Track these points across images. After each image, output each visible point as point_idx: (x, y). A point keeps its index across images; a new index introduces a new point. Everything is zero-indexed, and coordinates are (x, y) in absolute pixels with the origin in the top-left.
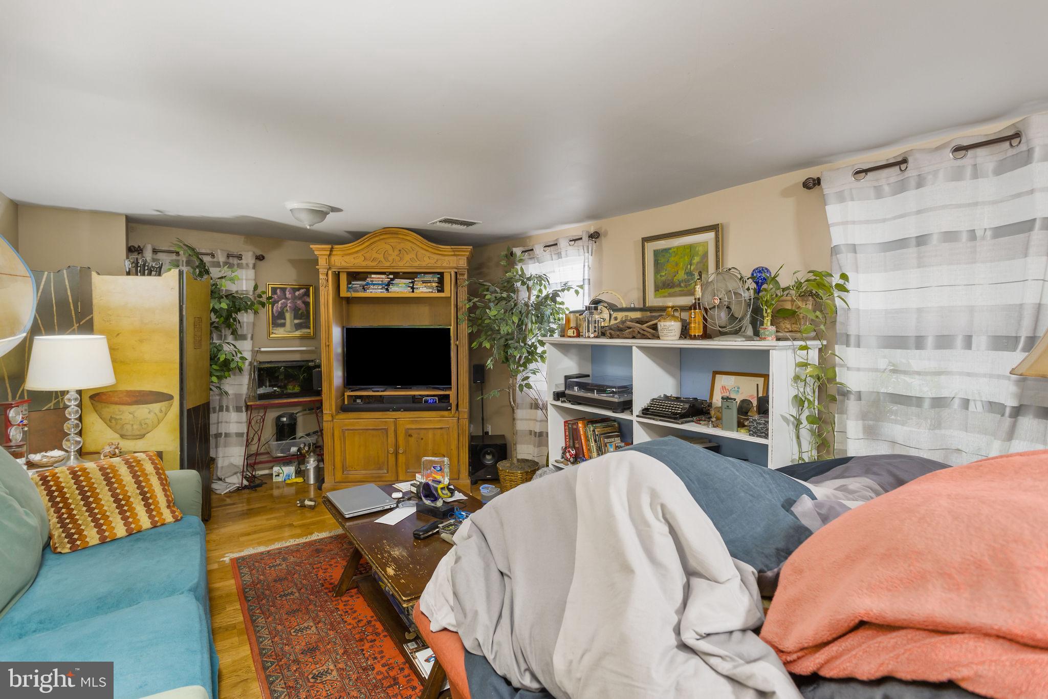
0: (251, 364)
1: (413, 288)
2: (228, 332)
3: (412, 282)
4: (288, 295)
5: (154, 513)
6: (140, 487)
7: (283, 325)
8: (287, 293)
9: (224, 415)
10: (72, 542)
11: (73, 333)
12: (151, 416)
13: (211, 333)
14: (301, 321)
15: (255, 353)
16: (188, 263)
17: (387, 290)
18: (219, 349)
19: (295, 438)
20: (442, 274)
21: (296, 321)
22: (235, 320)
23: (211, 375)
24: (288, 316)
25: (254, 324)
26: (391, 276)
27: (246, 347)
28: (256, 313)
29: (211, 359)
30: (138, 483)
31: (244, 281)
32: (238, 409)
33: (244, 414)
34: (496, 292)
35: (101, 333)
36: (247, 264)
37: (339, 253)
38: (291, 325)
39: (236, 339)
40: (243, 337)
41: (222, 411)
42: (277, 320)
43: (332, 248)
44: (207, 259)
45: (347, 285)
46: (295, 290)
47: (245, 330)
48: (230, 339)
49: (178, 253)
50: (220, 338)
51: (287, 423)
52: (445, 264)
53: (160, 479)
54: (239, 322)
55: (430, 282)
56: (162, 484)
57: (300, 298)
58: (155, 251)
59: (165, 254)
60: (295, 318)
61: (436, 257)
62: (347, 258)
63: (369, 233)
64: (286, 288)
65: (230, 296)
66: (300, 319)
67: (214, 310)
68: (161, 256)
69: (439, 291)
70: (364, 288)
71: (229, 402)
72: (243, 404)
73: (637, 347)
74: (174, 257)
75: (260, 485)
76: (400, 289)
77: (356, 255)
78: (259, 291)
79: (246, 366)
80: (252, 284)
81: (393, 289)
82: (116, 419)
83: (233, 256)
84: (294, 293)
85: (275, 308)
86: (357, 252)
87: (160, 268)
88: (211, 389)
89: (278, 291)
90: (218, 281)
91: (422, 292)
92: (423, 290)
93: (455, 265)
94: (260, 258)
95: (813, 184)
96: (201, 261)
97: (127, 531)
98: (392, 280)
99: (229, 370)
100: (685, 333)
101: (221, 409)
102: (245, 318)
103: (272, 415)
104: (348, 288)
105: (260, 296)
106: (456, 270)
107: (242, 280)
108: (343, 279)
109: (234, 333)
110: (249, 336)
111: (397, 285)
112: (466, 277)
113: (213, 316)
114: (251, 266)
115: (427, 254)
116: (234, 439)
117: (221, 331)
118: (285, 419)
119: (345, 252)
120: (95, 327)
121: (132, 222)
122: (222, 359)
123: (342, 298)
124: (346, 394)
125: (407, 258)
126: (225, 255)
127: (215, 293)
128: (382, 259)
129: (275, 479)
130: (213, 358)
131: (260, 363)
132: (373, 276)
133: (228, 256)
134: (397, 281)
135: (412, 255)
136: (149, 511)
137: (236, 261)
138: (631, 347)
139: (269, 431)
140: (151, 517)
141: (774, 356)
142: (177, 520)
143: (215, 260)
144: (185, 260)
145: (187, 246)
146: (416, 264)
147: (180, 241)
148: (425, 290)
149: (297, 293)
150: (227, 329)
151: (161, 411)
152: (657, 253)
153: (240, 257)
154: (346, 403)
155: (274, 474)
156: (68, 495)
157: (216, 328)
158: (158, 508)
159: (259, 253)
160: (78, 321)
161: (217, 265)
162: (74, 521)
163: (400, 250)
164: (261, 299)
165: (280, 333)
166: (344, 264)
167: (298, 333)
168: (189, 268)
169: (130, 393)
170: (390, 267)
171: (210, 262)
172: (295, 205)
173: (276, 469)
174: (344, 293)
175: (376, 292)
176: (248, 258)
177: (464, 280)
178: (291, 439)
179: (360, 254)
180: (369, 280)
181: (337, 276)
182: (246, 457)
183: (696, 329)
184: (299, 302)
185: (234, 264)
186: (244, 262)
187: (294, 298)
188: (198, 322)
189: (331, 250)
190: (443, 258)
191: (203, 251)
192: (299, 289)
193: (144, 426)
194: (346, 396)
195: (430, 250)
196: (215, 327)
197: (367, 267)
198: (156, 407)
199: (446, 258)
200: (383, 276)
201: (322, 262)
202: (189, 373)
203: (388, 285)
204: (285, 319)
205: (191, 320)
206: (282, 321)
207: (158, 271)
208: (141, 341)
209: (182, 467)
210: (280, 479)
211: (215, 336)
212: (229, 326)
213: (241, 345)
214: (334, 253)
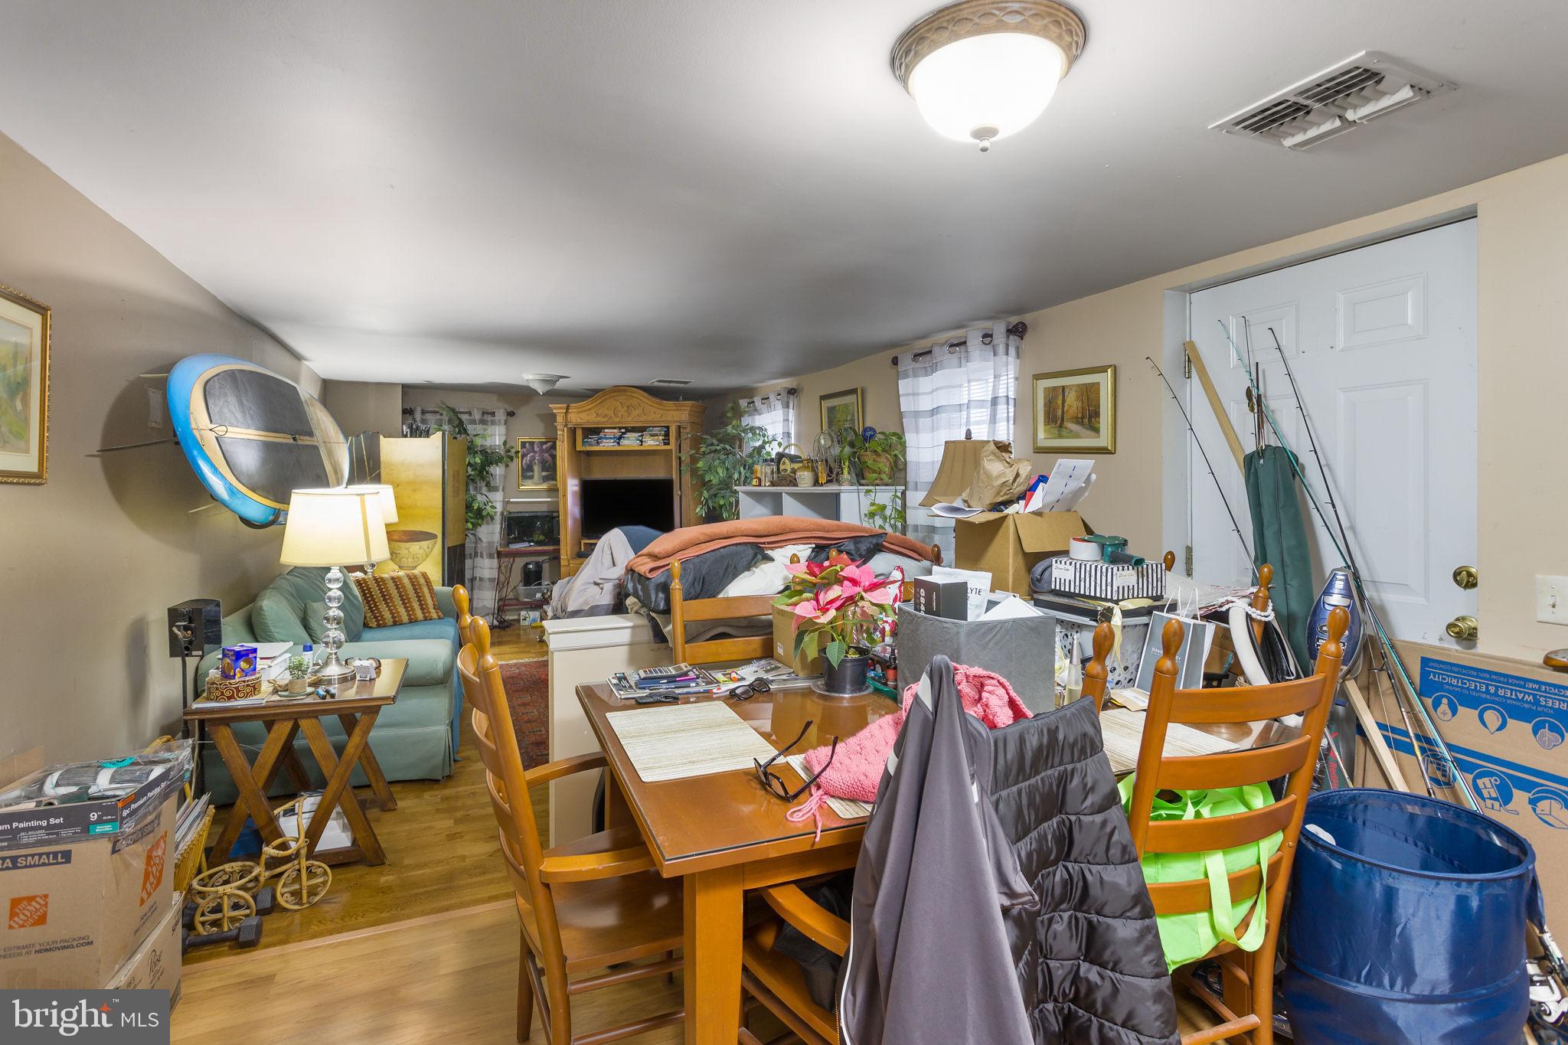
0: (502, 514)
1: (641, 441)
2: (484, 484)
3: (642, 436)
4: (536, 449)
5: (425, 611)
6: (416, 592)
7: (532, 477)
8: (535, 446)
9: (478, 560)
10: (377, 621)
11: (367, 483)
12: (421, 552)
13: (467, 485)
14: (548, 473)
15: (506, 503)
16: (450, 422)
17: (618, 443)
18: (474, 499)
19: (540, 584)
20: (668, 427)
21: (544, 474)
22: (487, 473)
23: (467, 522)
24: (536, 468)
25: (505, 477)
26: (623, 430)
27: (497, 498)
28: (507, 466)
29: (467, 507)
30: (415, 589)
31: (497, 437)
32: (491, 556)
33: (496, 561)
34: (712, 444)
35: (387, 483)
36: (499, 420)
37: (575, 410)
38: (539, 478)
39: (489, 491)
40: (495, 489)
41: (477, 556)
42: (527, 472)
43: (568, 406)
44: (464, 417)
45: (583, 439)
46: (543, 443)
47: (498, 482)
48: (484, 490)
49: (441, 414)
50: (476, 489)
51: (533, 569)
52: (669, 418)
53: (429, 589)
54: (492, 475)
55: (656, 435)
56: (430, 592)
57: (547, 450)
58: (423, 412)
59: (430, 414)
60: (543, 470)
61: (662, 412)
62: (582, 415)
63: (604, 390)
64: (534, 442)
65: (484, 452)
66: (547, 471)
67: (470, 464)
68: (428, 416)
69: (665, 444)
70: (598, 443)
71: (483, 547)
72: (494, 551)
73: (786, 493)
74: (439, 417)
75: (508, 627)
76: (630, 442)
77: (588, 412)
78: (508, 446)
79: (498, 518)
80: (503, 439)
81: (623, 442)
82: (396, 553)
83: (488, 413)
84: (542, 446)
85: (524, 461)
86: (590, 409)
87: (428, 431)
88: (467, 535)
89: (527, 445)
90: (474, 439)
91: (650, 445)
92: (651, 443)
93: (679, 419)
94: (511, 414)
95: (895, 361)
96: (460, 420)
97: (409, 619)
98: (624, 433)
99: (482, 518)
100: (816, 483)
101: (476, 555)
102: (497, 471)
103: (520, 562)
104: (584, 443)
105: (508, 451)
106: (679, 424)
107: (495, 435)
108: (579, 435)
109: (488, 485)
110: (501, 488)
111: (628, 438)
112: (688, 430)
113: (469, 469)
114: (503, 422)
115: (653, 409)
116: (487, 584)
117: (476, 483)
118: (531, 566)
119: (580, 410)
120: (382, 479)
121: (407, 389)
122: (475, 508)
123: (579, 451)
124: (583, 542)
125: (635, 413)
126: (481, 413)
127: (471, 449)
128: (612, 415)
129: (522, 623)
130: (469, 507)
131: (510, 513)
132: (606, 430)
133: (483, 413)
134: (628, 435)
135: (639, 411)
136: (422, 609)
137: (489, 418)
138: (781, 493)
139: (517, 576)
140: (423, 613)
141: (844, 498)
142: (440, 618)
143: (472, 418)
144: (447, 419)
145: (449, 407)
146: (642, 419)
147: (443, 403)
148: (652, 443)
149: (544, 447)
150: (482, 482)
151: (428, 548)
152: (831, 410)
153: (493, 414)
154: (583, 550)
155: (522, 618)
156: (373, 593)
157: (472, 480)
158: (428, 608)
159: (510, 409)
160: (370, 475)
161: (473, 422)
162: (378, 609)
163: (628, 407)
164: (509, 454)
165: (528, 486)
166: (579, 420)
167: (544, 486)
168: (450, 426)
169: (405, 532)
170: (619, 422)
171: (467, 420)
172: (531, 377)
173: (523, 613)
174: (579, 447)
175: (608, 445)
176: (501, 415)
177: (687, 433)
178: (535, 585)
179: (593, 411)
180: (602, 435)
181: (573, 432)
182: (497, 601)
183: (823, 479)
184: (546, 455)
185: (488, 421)
186: (496, 418)
187: (542, 451)
188: (456, 474)
189: (567, 408)
190: (668, 412)
191: (462, 410)
192: (546, 443)
193: (416, 560)
194: (582, 544)
195: (655, 405)
196: (470, 480)
197: (598, 423)
198: (425, 544)
199: (671, 412)
200: (616, 430)
201: (560, 419)
202: (449, 517)
203: (620, 438)
204: (533, 471)
205: (451, 473)
206: (531, 473)
207: (427, 434)
208: (414, 490)
209: (443, 585)
210: (526, 623)
211: (471, 487)
212: (483, 478)
213: (493, 496)
214: (570, 411)
